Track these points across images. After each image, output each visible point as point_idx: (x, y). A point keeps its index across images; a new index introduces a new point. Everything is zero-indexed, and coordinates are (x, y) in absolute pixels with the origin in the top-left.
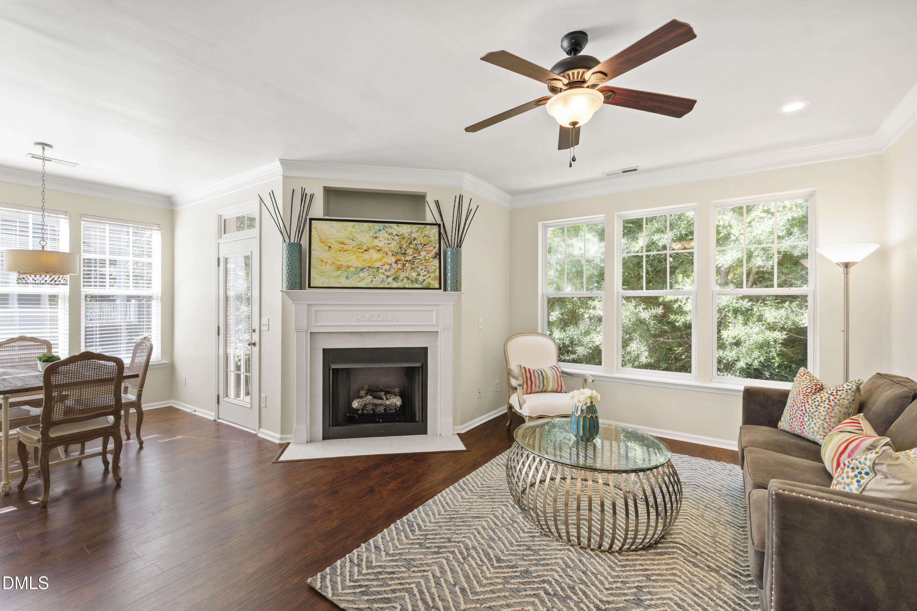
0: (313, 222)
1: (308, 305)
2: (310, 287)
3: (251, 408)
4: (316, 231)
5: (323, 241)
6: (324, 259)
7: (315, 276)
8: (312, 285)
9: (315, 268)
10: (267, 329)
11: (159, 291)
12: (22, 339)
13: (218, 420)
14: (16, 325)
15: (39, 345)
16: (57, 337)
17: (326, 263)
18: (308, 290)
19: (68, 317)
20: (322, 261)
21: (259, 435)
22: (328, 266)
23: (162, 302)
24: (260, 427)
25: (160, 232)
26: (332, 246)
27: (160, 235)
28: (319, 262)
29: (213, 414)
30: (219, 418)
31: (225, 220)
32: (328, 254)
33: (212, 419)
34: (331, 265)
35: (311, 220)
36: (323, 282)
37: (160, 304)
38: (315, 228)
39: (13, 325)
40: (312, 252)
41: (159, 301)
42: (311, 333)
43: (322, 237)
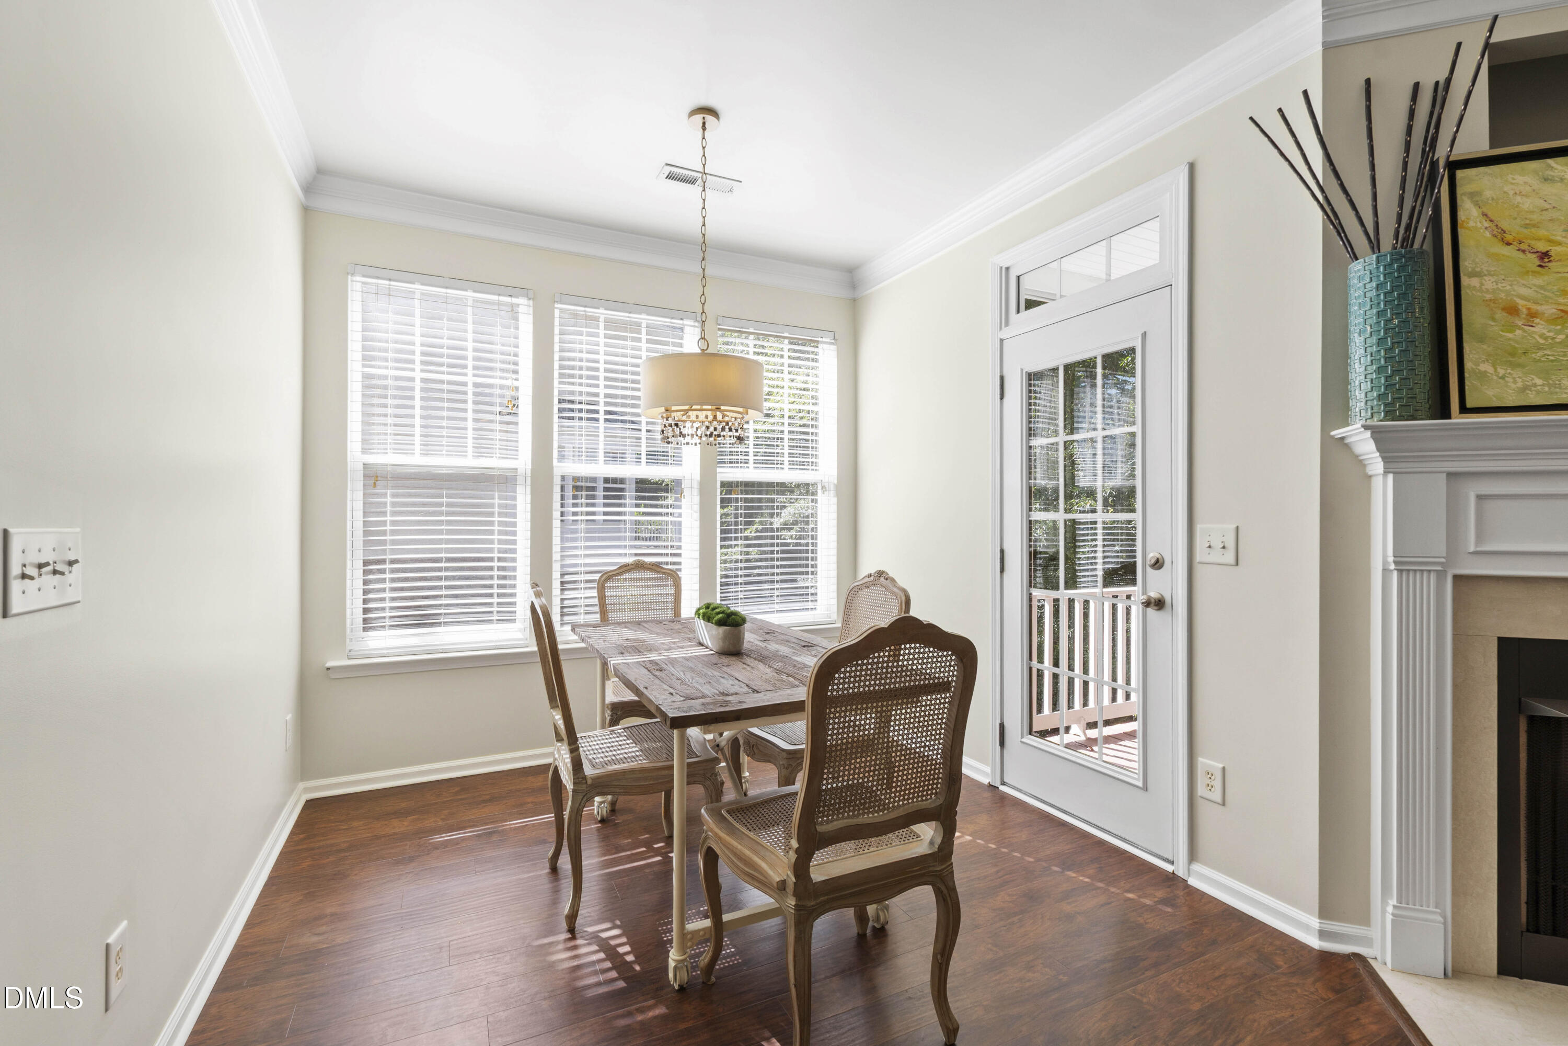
0: (1460, 174)
1: (1451, 475)
2: (1464, 409)
3: (1145, 788)
4: (1477, 205)
5: (1509, 237)
6: (1521, 302)
7: (1486, 367)
8: (1469, 405)
9: (1482, 340)
10: (1232, 561)
11: (834, 472)
12: (639, 566)
13: (1002, 788)
14: (625, 539)
15: (660, 579)
16: (679, 563)
17: (1532, 315)
18: (1458, 419)
19: (697, 524)
20: (1512, 310)
21: (1193, 882)
22: (1540, 328)
23: (838, 495)
24: (1193, 856)
25: (834, 347)
26: (1555, 250)
27: (835, 353)
28: (1500, 315)
29: (988, 769)
30: (1003, 783)
31: (1018, 277)
32: (1539, 281)
33: (985, 781)
34: (1553, 321)
35: (1454, 166)
36: (1524, 389)
37: (834, 500)
38: (1472, 195)
39: (618, 539)
40: (1465, 281)
41: (832, 493)
42: (1457, 578)
43: (1505, 225)
